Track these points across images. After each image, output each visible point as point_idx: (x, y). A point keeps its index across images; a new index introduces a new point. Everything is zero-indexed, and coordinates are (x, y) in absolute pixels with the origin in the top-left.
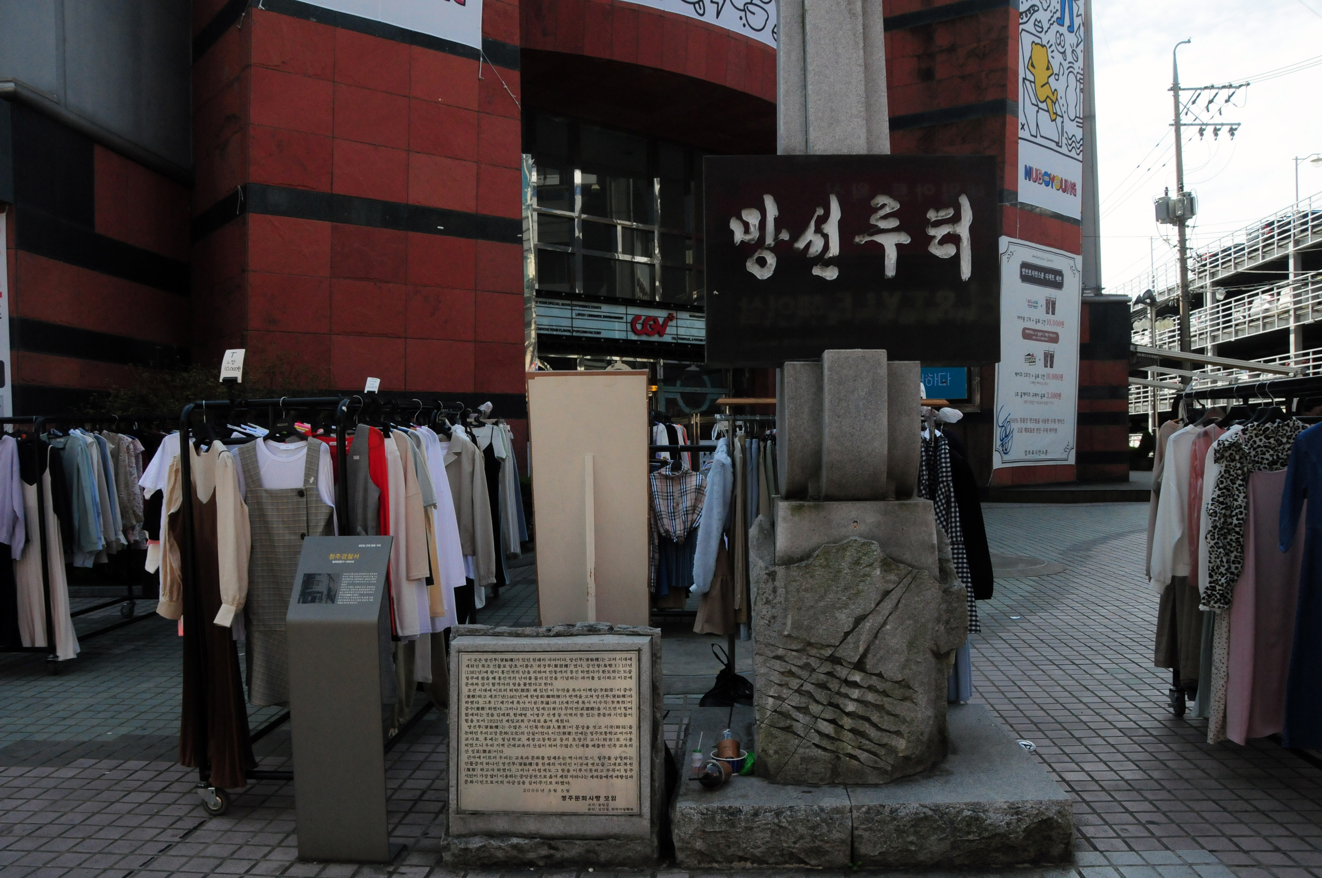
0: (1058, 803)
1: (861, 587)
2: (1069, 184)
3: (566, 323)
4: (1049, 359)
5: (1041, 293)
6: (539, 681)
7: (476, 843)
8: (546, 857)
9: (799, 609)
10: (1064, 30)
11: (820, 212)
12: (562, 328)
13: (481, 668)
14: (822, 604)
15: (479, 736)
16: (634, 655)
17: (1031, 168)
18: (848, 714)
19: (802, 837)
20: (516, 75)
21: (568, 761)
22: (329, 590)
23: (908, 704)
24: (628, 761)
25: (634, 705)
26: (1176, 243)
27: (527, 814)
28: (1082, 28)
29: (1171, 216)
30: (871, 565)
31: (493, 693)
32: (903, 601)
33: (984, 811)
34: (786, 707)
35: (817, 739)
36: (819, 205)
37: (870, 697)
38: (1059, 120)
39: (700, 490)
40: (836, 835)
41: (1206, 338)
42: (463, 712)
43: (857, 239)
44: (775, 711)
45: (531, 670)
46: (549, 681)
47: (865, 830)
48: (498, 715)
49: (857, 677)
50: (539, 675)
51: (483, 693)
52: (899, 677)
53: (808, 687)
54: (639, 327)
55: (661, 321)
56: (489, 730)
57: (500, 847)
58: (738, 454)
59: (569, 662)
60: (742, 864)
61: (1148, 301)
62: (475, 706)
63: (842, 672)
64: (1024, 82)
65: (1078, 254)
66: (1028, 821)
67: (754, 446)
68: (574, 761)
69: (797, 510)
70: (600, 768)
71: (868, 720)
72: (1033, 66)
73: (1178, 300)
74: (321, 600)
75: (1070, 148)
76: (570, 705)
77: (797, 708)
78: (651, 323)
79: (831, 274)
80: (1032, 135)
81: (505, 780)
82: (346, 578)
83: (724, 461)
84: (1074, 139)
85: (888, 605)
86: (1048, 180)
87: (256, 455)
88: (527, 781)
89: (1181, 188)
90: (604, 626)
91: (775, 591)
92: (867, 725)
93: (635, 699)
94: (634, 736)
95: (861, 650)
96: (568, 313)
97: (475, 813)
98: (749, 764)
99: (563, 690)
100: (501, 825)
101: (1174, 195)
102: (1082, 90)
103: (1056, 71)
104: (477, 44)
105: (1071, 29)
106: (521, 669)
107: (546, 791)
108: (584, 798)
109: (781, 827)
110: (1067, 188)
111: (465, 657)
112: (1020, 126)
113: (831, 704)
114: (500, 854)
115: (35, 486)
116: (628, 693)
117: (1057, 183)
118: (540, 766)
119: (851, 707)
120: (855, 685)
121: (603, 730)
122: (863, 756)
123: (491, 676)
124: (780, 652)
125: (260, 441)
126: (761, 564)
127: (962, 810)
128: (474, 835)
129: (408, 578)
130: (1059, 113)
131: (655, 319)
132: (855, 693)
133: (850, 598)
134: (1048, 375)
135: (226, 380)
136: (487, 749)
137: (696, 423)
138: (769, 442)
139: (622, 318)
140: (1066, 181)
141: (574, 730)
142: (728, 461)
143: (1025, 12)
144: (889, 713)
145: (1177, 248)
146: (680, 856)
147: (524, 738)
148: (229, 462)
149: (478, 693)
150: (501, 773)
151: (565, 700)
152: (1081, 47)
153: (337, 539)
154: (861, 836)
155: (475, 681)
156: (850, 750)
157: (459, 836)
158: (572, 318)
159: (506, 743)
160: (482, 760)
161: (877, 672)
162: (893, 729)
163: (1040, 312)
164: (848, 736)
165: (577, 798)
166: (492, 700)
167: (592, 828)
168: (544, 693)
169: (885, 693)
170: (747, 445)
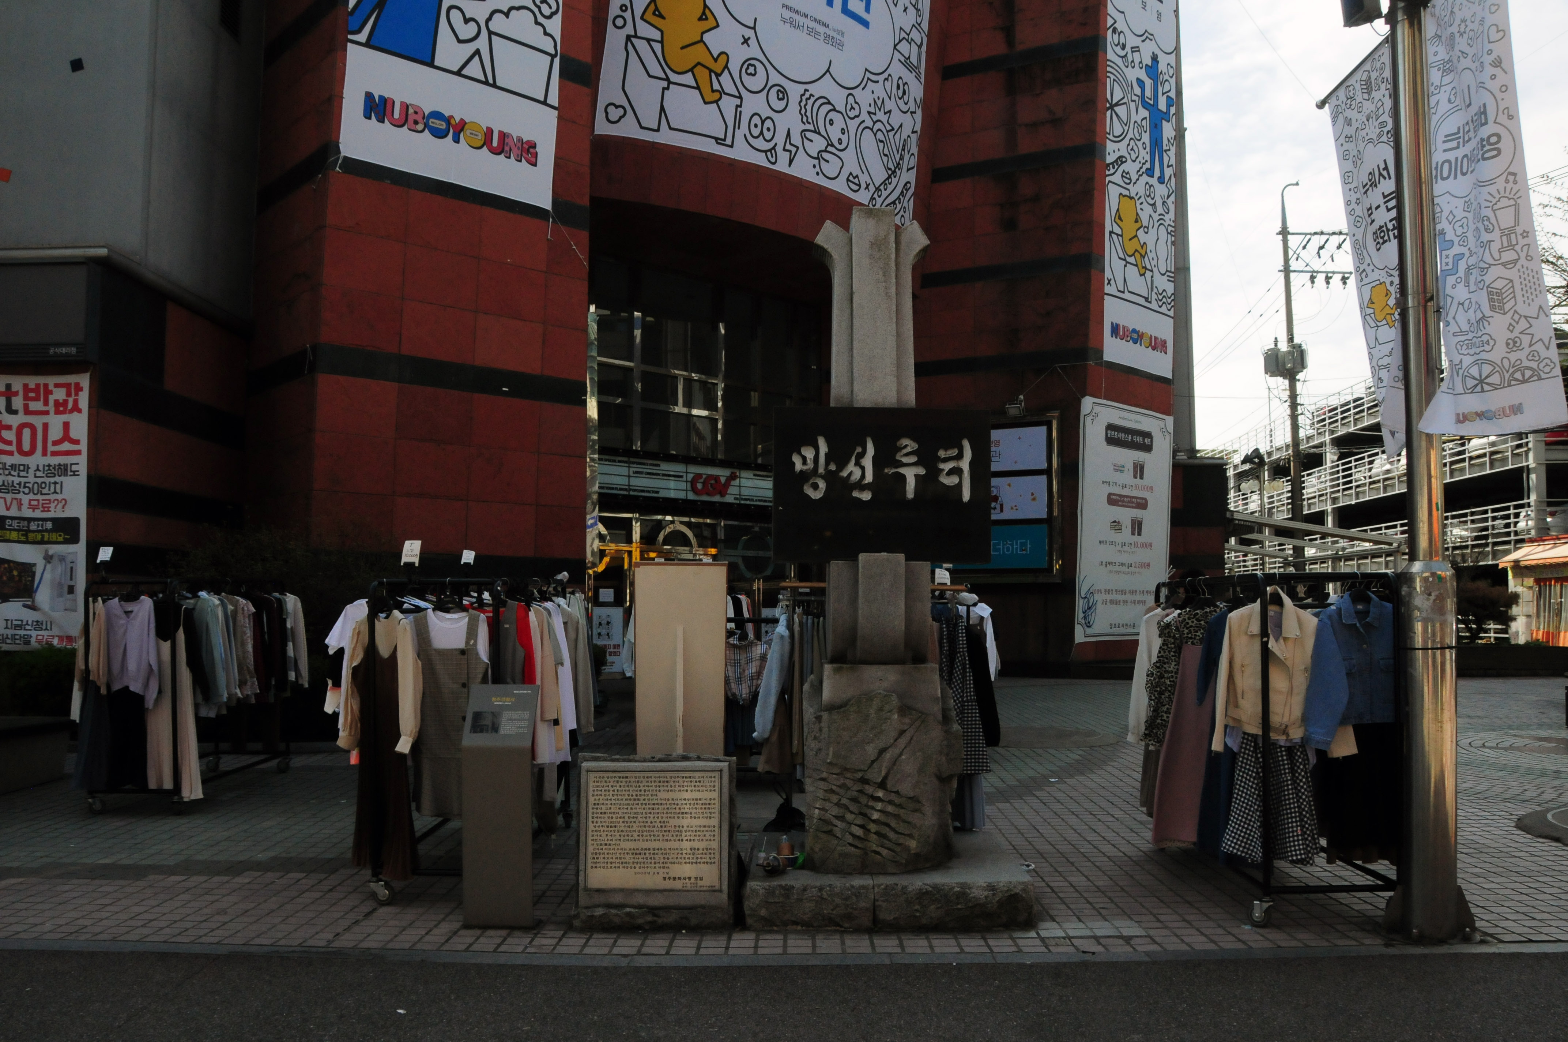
0: (1023, 883)
1: (883, 728)
2: (1158, 341)
3: (624, 481)
4: (1137, 526)
5: (1129, 456)
6: (647, 793)
7: (599, 912)
8: (650, 922)
9: (838, 743)
10: (1154, 181)
11: (859, 450)
12: (619, 487)
13: (604, 784)
14: (855, 739)
15: (602, 833)
16: (717, 774)
17: (1118, 325)
18: (874, 821)
19: (837, 906)
20: (584, 236)
21: (668, 851)
22: (493, 724)
23: (918, 814)
24: (712, 852)
25: (717, 811)
26: (1286, 398)
27: (637, 890)
28: (1173, 179)
29: (1281, 369)
30: (890, 711)
31: (613, 802)
32: (915, 738)
33: (970, 888)
34: (828, 816)
35: (850, 839)
36: (858, 445)
37: (890, 809)
38: (1148, 274)
39: (763, 658)
40: (862, 904)
41: (1326, 499)
42: (590, 815)
43: (886, 471)
44: (820, 819)
45: (642, 785)
46: (654, 793)
47: (884, 901)
48: (616, 818)
49: (880, 794)
50: (647, 789)
51: (605, 802)
52: (911, 794)
53: (844, 801)
54: (699, 486)
55: (723, 480)
56: (609, 829)
57: (617, 915)
58: (796, 628)
59: (669, 779)
60: (795, 927)
61: (1256, 460)
62: (599, 811)
63: (869, 789)
64: (1110, 235)
65: (1169, 414)
66: (1000, 894)
67: (810, 621)
68: (672, 852)
69: (837, 671)
70: (691, 856)
71: (887, 825)
72: (1120, 218)
73: (1289, 459)
74: (487, 731)
75: (1160, 303)
76: (670, 811)
77: (837, 817)
78: (713, 482)
79: (866, 496)
80: (1119, 291)
81: (621, 866)
82: (506, 715)
83: (783, 633)
84: (1164, 294)
85: (903, 741)
86: (1136, 337)
87: (427, 622)
88: (637, 866)
89: (1291, 339)
90: (693, 755)
91: (821, 730)
92: (888, 829)
93: (717, 806)
94: (717, 833)
95: (883, 773)
96: (624, 471)
97: (598, 891)
98: (800, 860)
99: (665, 799)
100: (618, 899)
101: (1283, 347)
102: (1173, 243)
103: (1145, 223)
104: (546, 203)
105: (1161, 180)
106: (634, 784)
107: (652, 873)
108: (679, 878)
109: (823, 898)
110: (1158, 345)
111: (592, 775)
112: (1106, 282)
113: (861, 814)
114: (617, 920)
115: (169, 643)
116: (712, 802)
117: (1146, 340)
118: (647, 855)
119: (876, 816)
120: (878, 799)
121: (694, 829)
122: (885, 852)
123: (611, 789)
124: (824, 775)
125: (430, 611)
126: (811, 710)
127: (954, 888)
128: (598, 906)
129: (542, 720)
130: (1149, 267)
131: (716, 478)
132: (879, 806)
133: (875, 736)
134: (1136, 543)
135: (405, 563)
136: (608, 843)
137: (759, 589)
138: (821, 619)
139: (682, 477)
140: (1156, 338)
141: (673, 829)
142: (786, 633)
143: (1112, 163)
144: (904, 821)
145: (1288, 403)
146: (749, 921)
147: (635, 834)
148: (408, 628)
149: (601, 802)
150: (618, 860)
151: (666, 807)
152: (1172, 198)
153: (491, 687)
154: (880, 906)
155: (599, 793)
156: (874, 847)
157: (587, 908)
158: (629, 476)
159: (622, 838)
160: (604, 851)
161: (895, 790)
162: (907, 832)
163: (1127, 477)
164: (873, 837)
165: (674, 879)
166: (612, 807)
167: (684, 901)
168: (651, 802)
169: (900, 806)
170: (804, 620)
